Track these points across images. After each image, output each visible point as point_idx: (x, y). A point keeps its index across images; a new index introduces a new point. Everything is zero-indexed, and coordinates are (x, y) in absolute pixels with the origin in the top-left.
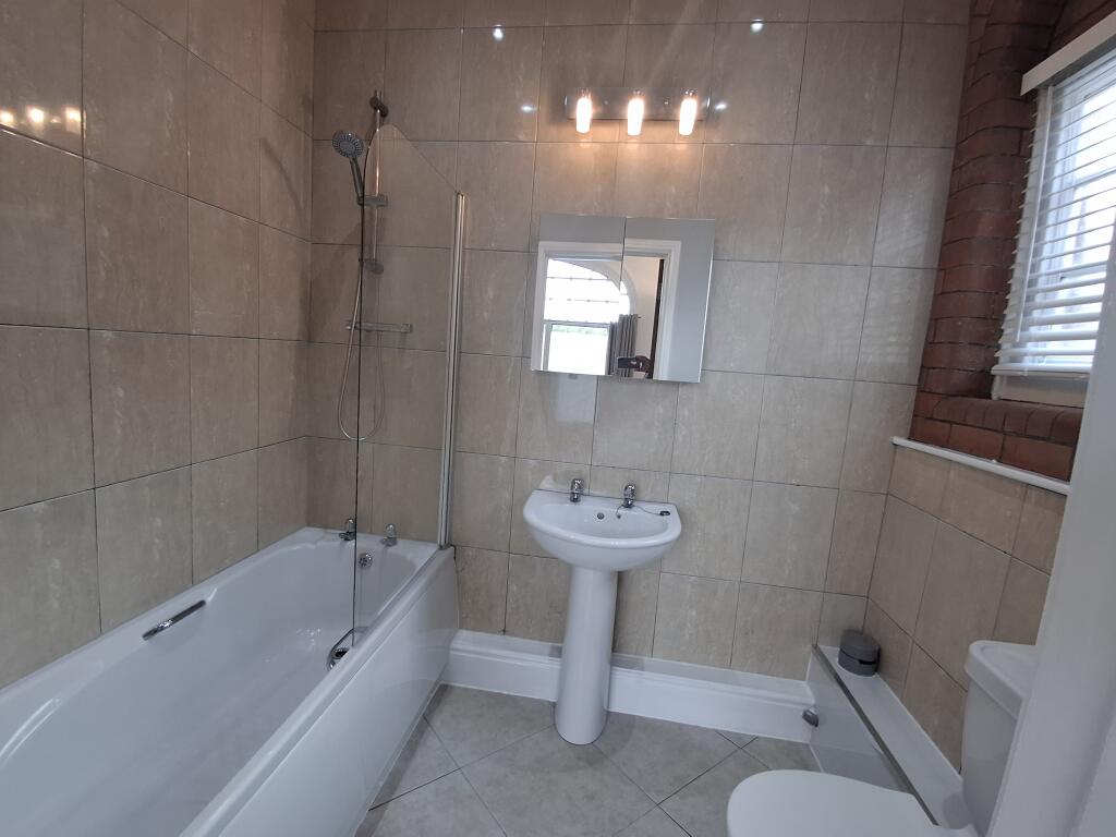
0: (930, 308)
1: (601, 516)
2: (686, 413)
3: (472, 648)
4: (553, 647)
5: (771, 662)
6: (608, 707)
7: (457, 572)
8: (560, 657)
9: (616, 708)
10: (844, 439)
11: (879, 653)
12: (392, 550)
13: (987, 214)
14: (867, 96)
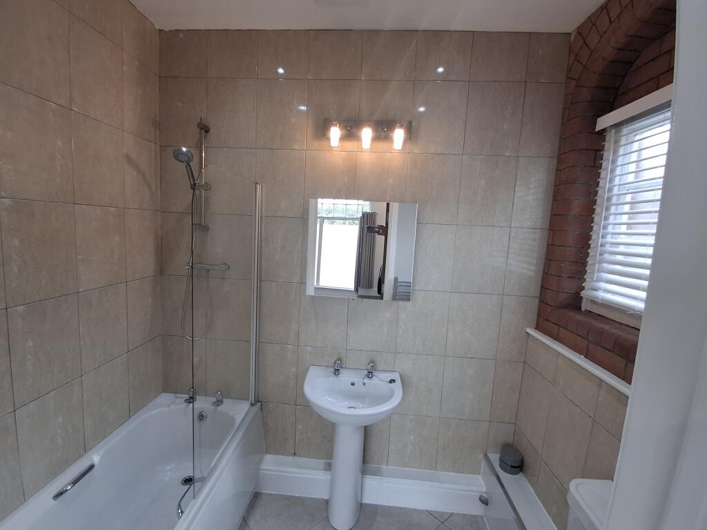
0: (545, 251)
1: (353, 384)
2: (404, 316)
3: (274, 468)
4: (326, 463)
5: (459, 464)
6: (361, 500)
7: (263, 418)
8: (330, 470)
9: (366, 500)
10: (498, 330)
11: (522, 461)
12: (219, 408)
13: (577, 201)
14: (505, 126)
